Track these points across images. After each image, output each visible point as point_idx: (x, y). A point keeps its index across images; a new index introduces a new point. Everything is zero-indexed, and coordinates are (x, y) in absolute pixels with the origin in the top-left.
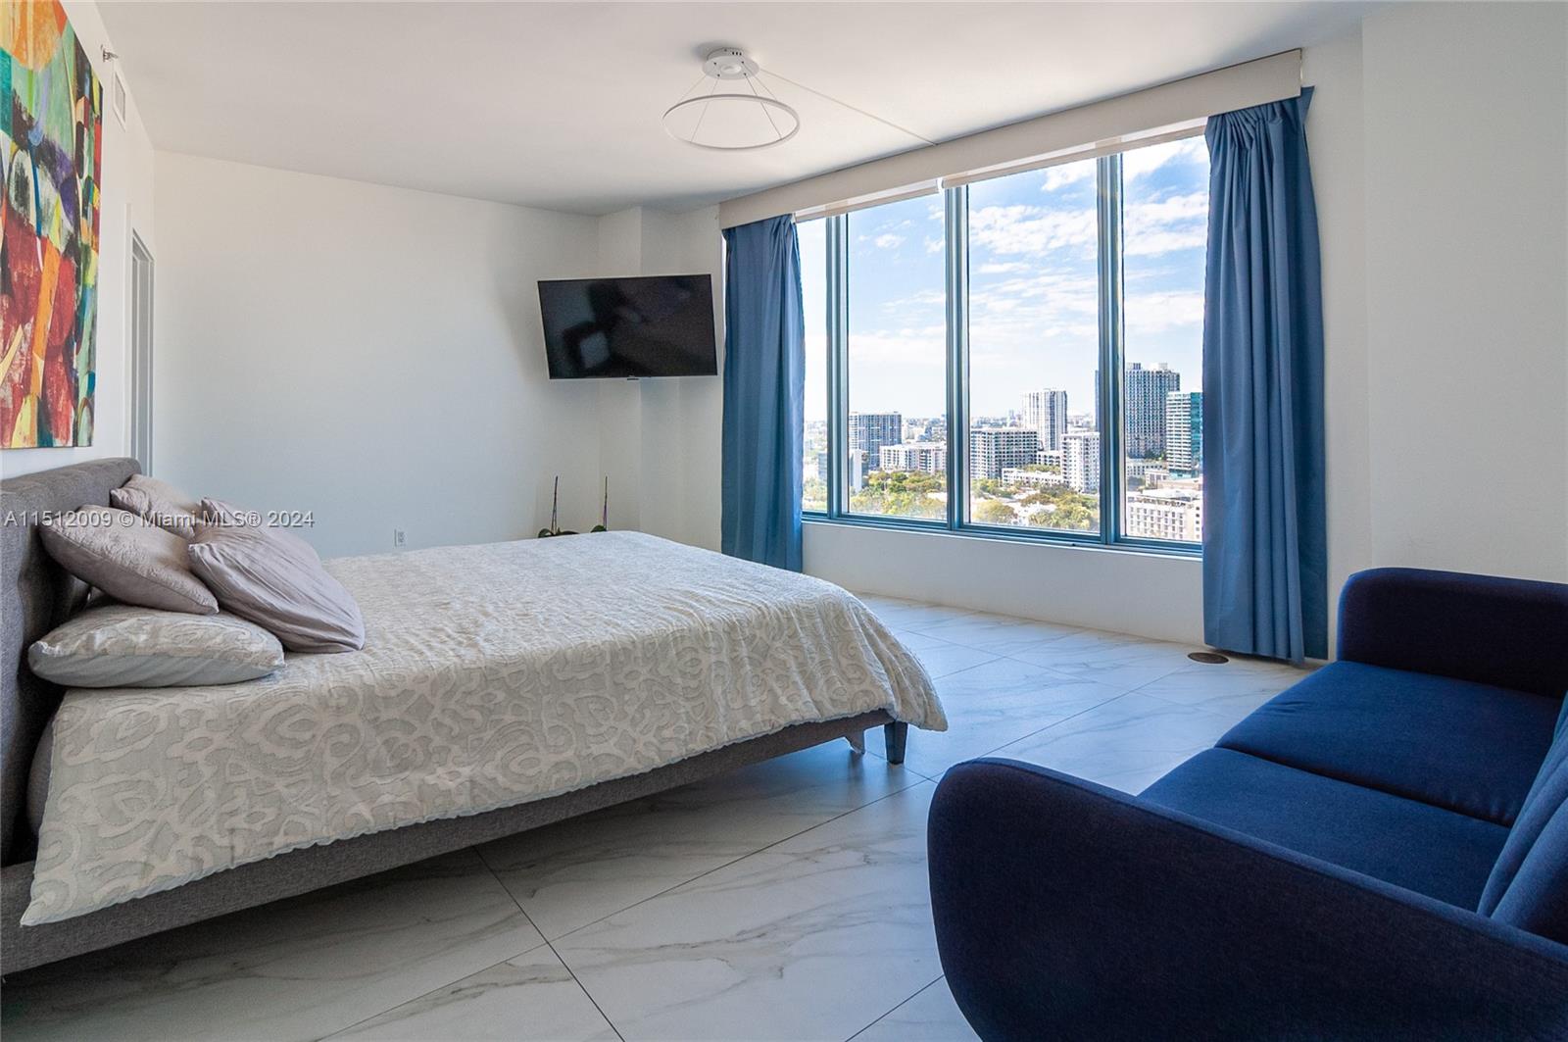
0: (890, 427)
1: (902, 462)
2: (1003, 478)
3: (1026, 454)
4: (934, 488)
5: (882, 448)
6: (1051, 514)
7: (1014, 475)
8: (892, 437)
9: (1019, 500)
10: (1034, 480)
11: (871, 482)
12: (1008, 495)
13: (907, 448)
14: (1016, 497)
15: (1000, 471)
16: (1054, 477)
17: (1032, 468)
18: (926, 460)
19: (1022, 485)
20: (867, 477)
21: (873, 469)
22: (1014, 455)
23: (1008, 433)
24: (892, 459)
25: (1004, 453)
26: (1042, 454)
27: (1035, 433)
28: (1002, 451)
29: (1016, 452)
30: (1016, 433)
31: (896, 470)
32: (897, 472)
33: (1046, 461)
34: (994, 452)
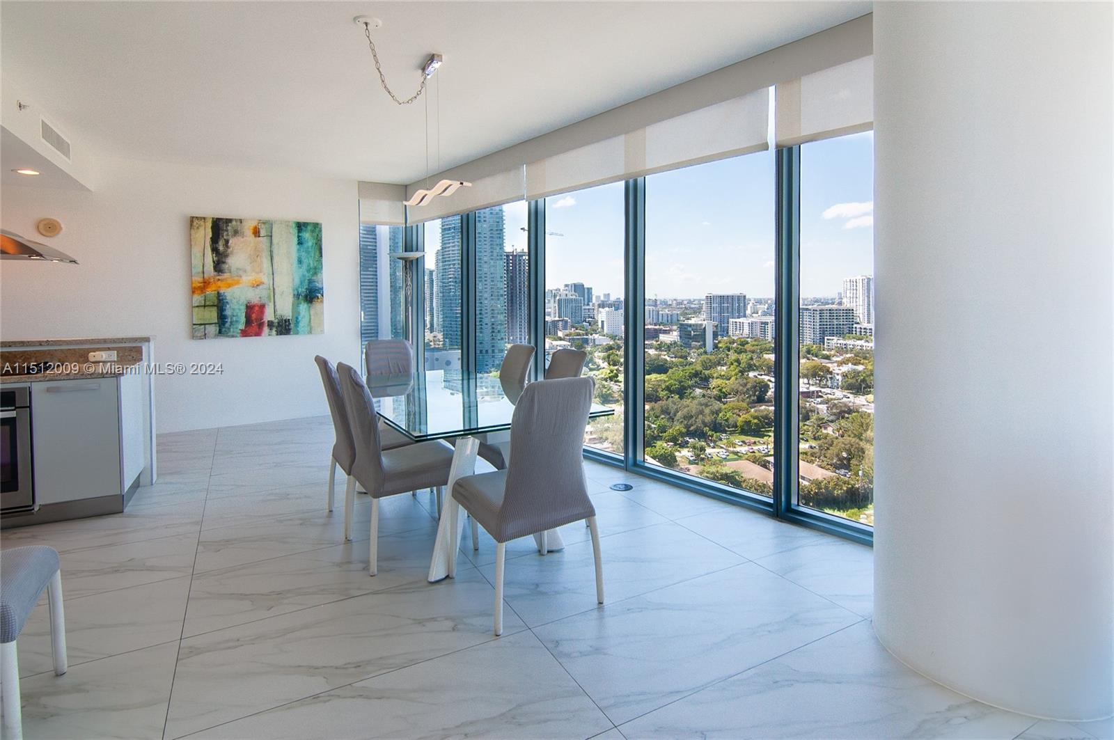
0: (737, 305)
1: (746, 330)
2: (826, 344)
3: (844, 326)
4: (769, 350)
5: (731, 320)
6: (860, 372)
7: (835, 341)
8: (739, 312)
9: (836, 362)
10: (851, 346)
11: (720, 345)
12: (827, 357)
13: (750, 320)
14: (835, 359)
15: (824, 339)
16: (867, 344)
17: (849, 337)
18: (765, 329)
19: (842, 350)
20: (717, 342)
21: (722, 336)
22: (835, 327)
23: (830, 310)
24: (738, 328)
25: (827, 325)
26: (858, 326)
27: (853, 310)
28: (825, 323)
29: (837, 325)
30: (836, 310)
31: (741, 336)
32: (741, 338)
33: (861, 332)
34: (818, 324)
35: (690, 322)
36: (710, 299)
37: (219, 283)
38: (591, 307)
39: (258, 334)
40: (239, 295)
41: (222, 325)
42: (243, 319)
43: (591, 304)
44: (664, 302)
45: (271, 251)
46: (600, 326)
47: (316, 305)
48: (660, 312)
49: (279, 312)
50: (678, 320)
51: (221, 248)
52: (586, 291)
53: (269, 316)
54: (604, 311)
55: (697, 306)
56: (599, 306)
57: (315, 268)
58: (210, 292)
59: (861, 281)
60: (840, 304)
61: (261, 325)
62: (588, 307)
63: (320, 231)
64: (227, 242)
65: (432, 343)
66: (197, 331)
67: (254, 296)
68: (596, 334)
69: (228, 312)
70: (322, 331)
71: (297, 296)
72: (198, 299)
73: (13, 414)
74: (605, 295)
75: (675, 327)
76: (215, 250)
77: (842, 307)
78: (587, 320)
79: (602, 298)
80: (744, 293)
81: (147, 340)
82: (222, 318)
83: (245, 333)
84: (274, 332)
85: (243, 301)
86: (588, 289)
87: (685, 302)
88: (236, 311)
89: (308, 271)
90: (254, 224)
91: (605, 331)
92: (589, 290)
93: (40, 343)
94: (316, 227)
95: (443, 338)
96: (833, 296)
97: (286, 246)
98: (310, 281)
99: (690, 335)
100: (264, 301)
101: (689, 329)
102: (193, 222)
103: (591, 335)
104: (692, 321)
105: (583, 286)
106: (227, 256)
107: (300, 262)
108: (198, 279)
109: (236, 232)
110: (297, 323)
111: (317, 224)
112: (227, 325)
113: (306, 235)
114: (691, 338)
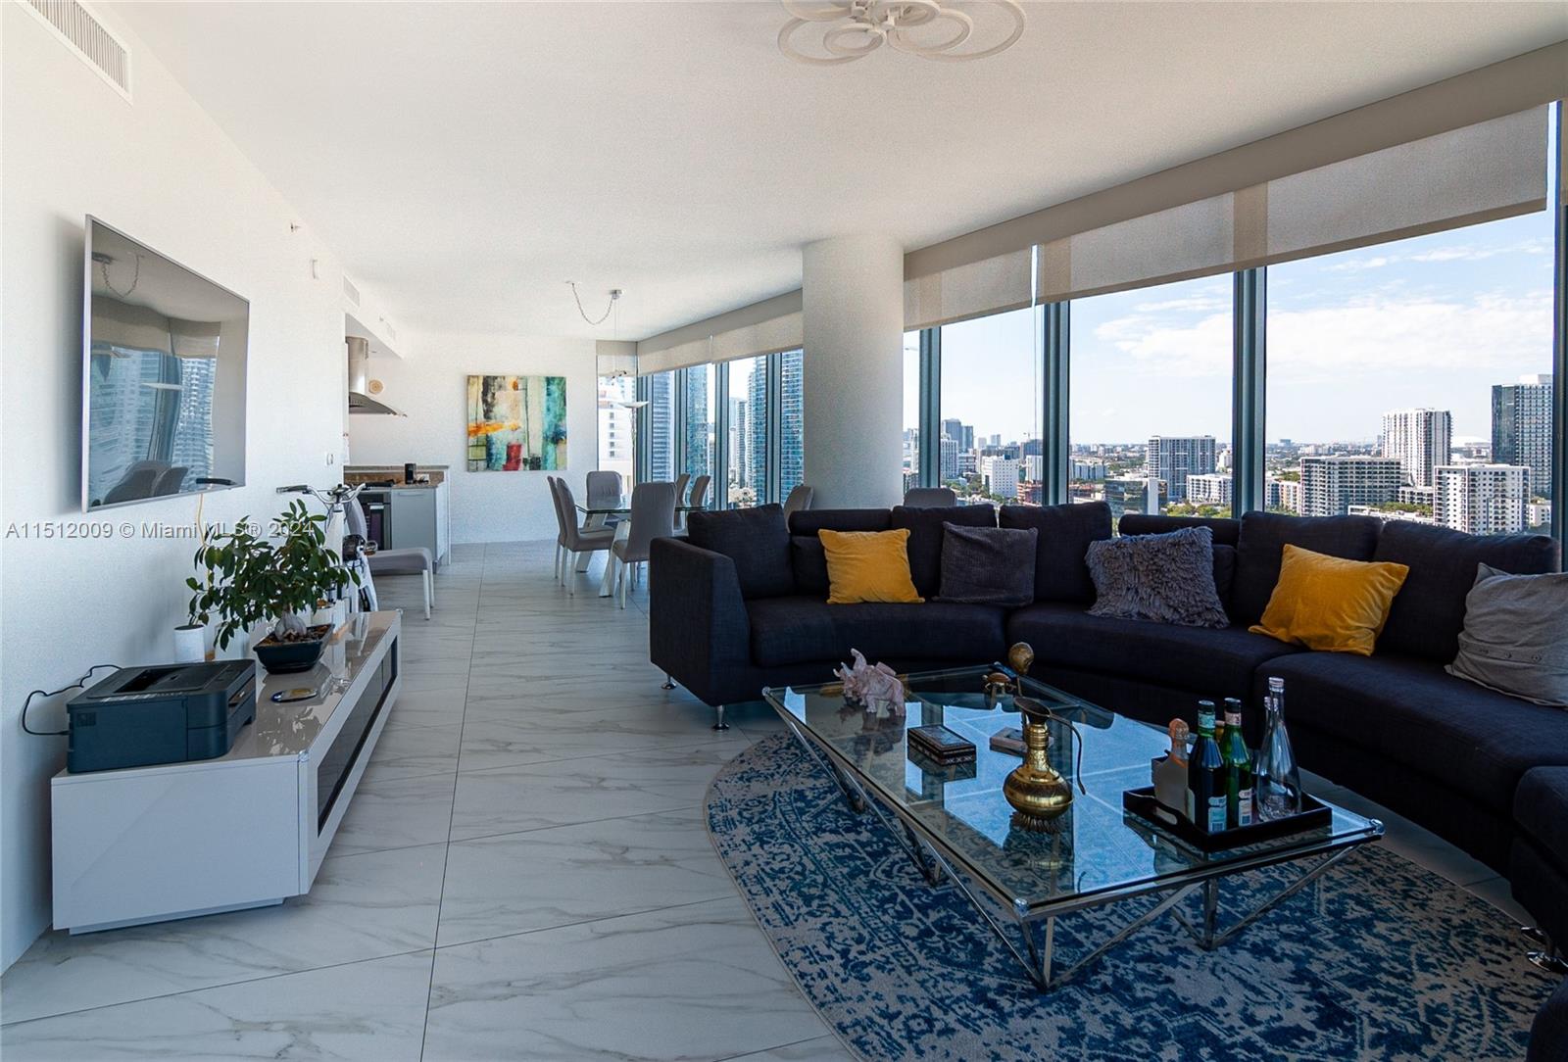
0: (1203, 454)
1: (1215, 493)
3: (1383, 490)
5: (1190, 477)
8: (1204, 465)
13: (1222, 478)
15: (1346, 508)
20: (1166, 510)
21: (1177, 501)
22: (1366, 490)
23: (1357, 463)
24: (1202, 490)
25: (1351, 487)
26: (1407, 490)
27: (1398, 463)
28: (1349, 485)
29: (1369, 487)
30: (1369, 463)
31: (1206, 502)
32: (1206, 506)
33: (1412, 498)
34: (1336, 485)
35: (1122, 479)
36: (1158, 444)
37: (488, 428)
38: (970, 454)
39: (516, 469)
40: (502, 437)
41: (490, 461)
42: (505, 456)
43: (970, 450)
44: (1085, 448)
45: (526, 402)
46: (984, 483)
47: (561, 446)
48: (1077, 464)
49: (533, 451)
50: (1105, 476)
51: (489, 400)
52: (964, 431)
53: (524, 454)
54: (989, 461)
55: (1137, 455)
56: (983, 453)
57: (560, 415)
58: (481, 435)
59: (1414, 417)
60: (1379, 453)
61: (518, 462)
62: (966, 455)
63: (565, 383)
64: (494, 394)
65: (740, 504)
66: (471, 466)
67: (514, 439)
68: (978, 494)
69: (494, 451)
70: (565, 468)
71: (546, 438)
72: (472, 440)
73: (382, 507)
74: (993, 437)
75: (1100, 486)
76: (485, 401)
77: (1378, 459)
78: (964, 474)
79: (989, 443)
80: (1213, 436)
81: (447, 467)
82: (489, 455)
83: (506, 468)
84: (528, 467)
85: (505, 442)
86: (967, 428)
87: (1119, 449)
88: (500, 451)
89: (555, 417)
90: (513, 379)
91: (991, 492)
92: (969, 429)
93: (388, 468)
94: (562, 380)
95: (758, 495)
96: (1369, 441)
97: (538, 395)
98: (556, 426)
99: (1123, 499)
100: (521, 441)
101: (1121, 489)
102: (469, 379)
103: (970, 496)
104: (1127, 478)
105: (960, 423)
106: (493, 406)
107: (548, 410)
108: (472, 424)
109: (500, 387)
110: (546, 460)
111: (563, 378)
112: (493, 461)
113: (553, 388)
114: (1123, 504)
